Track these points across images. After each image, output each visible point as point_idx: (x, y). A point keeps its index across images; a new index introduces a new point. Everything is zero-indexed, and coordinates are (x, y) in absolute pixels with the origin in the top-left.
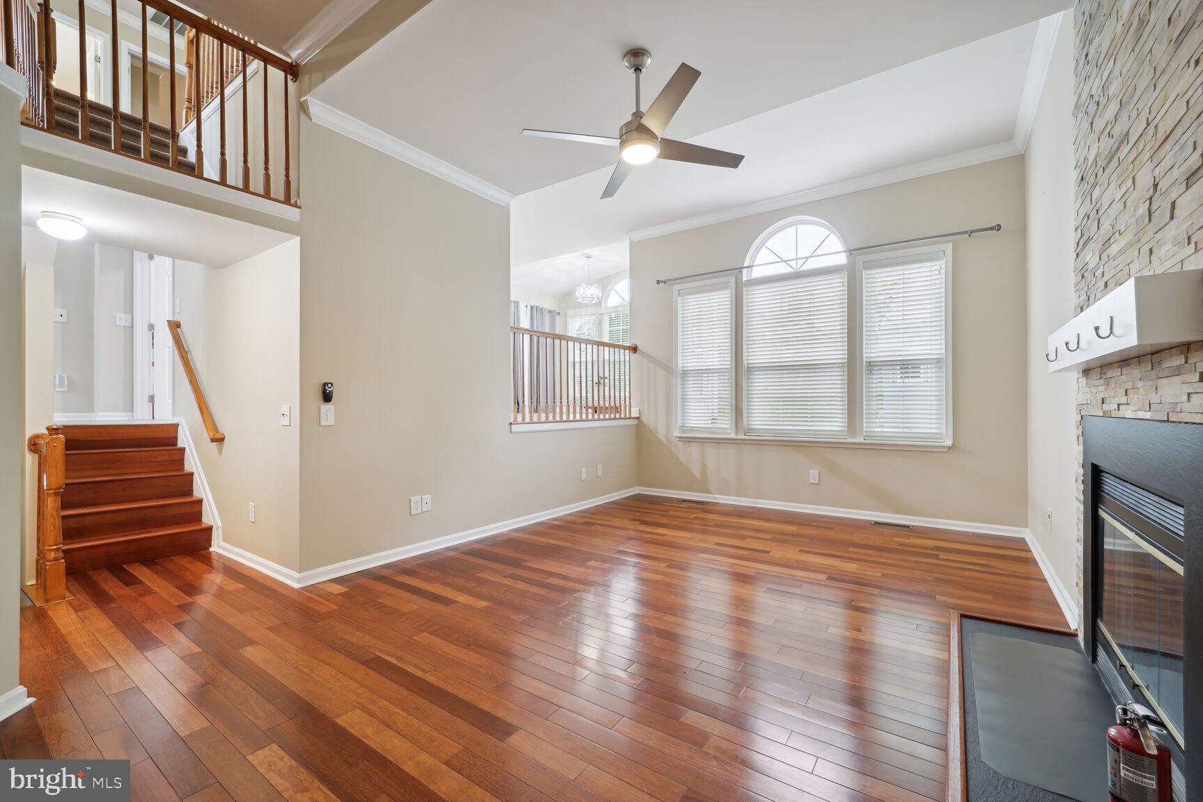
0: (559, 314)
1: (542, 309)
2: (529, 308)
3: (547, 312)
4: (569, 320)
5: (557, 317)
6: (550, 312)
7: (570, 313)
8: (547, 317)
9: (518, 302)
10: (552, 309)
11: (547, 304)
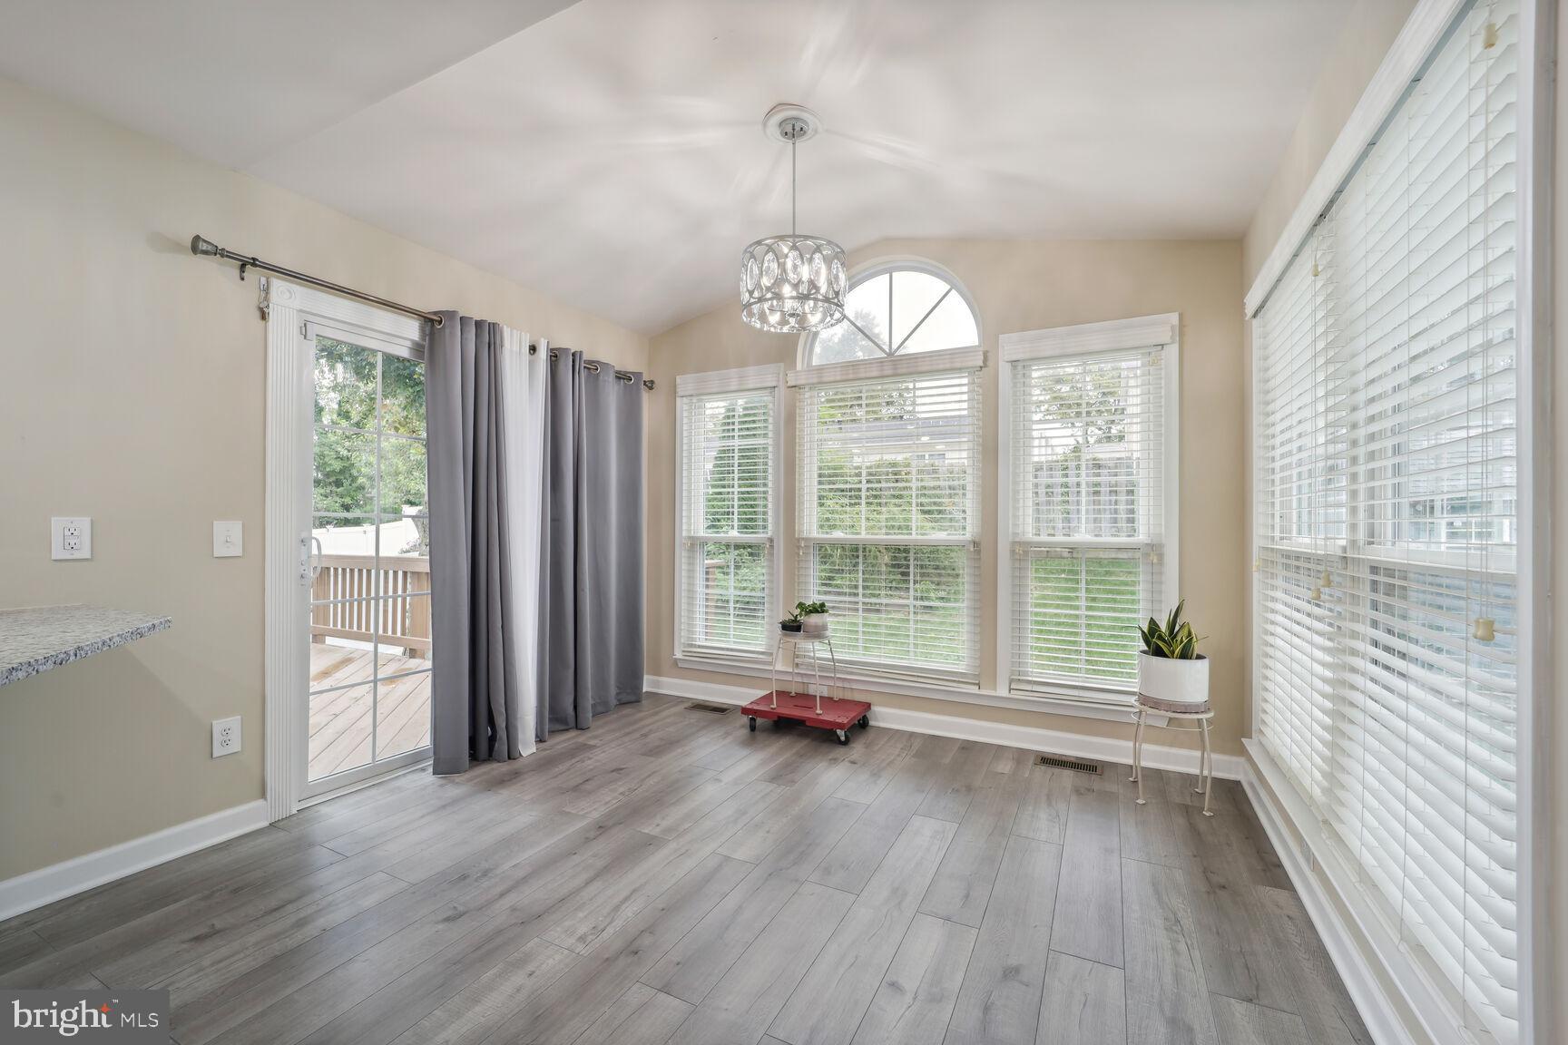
0: (650, 385)
1: (594, 368)
2: (543, 354)
3: (611, 378)
4: (682, 404)
5: (645, 396)
6: (622, 376)
7: (685, 383)
8: (612, 395)
9: (493, 328)
10: (630, 366)
11: (612, 351)
